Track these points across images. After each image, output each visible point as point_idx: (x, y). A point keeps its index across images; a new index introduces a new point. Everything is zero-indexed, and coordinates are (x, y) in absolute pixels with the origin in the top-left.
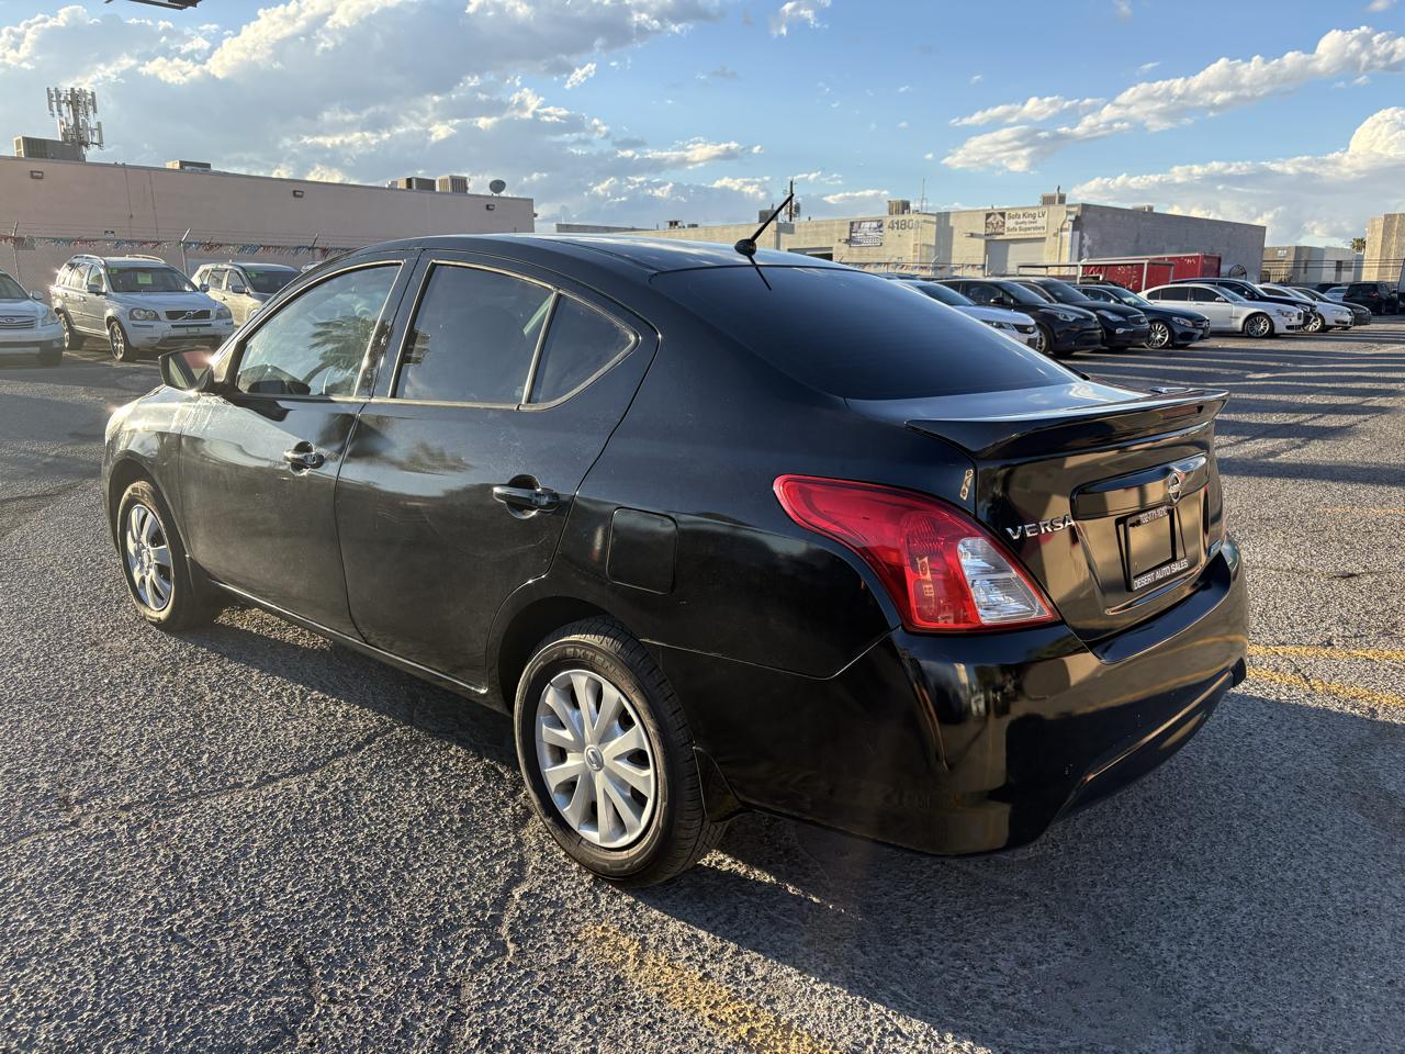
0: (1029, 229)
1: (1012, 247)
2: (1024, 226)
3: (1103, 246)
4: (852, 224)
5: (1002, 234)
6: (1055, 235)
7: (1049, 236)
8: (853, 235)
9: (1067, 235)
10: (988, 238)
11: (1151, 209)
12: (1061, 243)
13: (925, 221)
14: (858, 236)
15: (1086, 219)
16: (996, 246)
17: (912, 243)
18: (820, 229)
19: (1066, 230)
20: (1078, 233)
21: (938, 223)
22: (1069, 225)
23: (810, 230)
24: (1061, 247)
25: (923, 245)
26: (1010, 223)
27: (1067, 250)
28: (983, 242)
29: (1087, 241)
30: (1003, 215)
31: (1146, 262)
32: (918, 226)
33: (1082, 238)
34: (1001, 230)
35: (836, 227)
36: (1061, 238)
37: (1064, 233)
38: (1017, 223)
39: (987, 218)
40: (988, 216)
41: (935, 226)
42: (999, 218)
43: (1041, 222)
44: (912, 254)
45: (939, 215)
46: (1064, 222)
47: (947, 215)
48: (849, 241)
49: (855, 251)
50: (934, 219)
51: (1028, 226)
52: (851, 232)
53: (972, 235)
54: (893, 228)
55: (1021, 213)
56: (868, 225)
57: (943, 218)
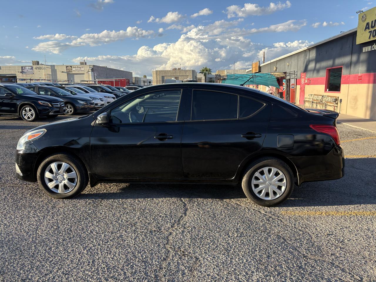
0: (79, 71)
1: (75, 76)
2: (78, 70)
3: (99, 76)
4: (22, 67)
5: (72, 72)
6: (87, 73)
7: (85, 73)
8: (23, 70)
9: (90, 73)
10: (68, 73)
11: (106, 67)
12: (89, 75)
13: (47, 67)
14: (25, 71)
15: (94, 69)
16: (70, 75)
17: (44, 74)
18: (10, 68)
19: (90, 72)
20: (93, 72)
21: (51, 68)
22: (90, 70)
23: (7, 68)
24: (89, 76)
25: (48, 74)
26: (74, 69)
27: (91, 77)
28: (66, 74)
29: (95, 75)
30: (71, 67)
31: (114, 80)
32: (45, 69)
33: (94, 74)
34: (71, 71)
35: (16, 68)
36: (89, 74)
37: (89, 72)
38: (76, 69)
39: (67, 68)
40: (67, 67)
41: (50, 69)
42: (70, 67)
43: (82, 69)
44: (44, 77)
45: (51, 66)
46: (89, 70)
47: (54, 66)
48: (22, 72)
49: (24, 75)
50: (50, 67)
51: (79, 70)
52: (22, 70)
53: (63, 72)
54: (37, 69)
55: (76, 66)
56: (28, 68)
57: (53, 67)
